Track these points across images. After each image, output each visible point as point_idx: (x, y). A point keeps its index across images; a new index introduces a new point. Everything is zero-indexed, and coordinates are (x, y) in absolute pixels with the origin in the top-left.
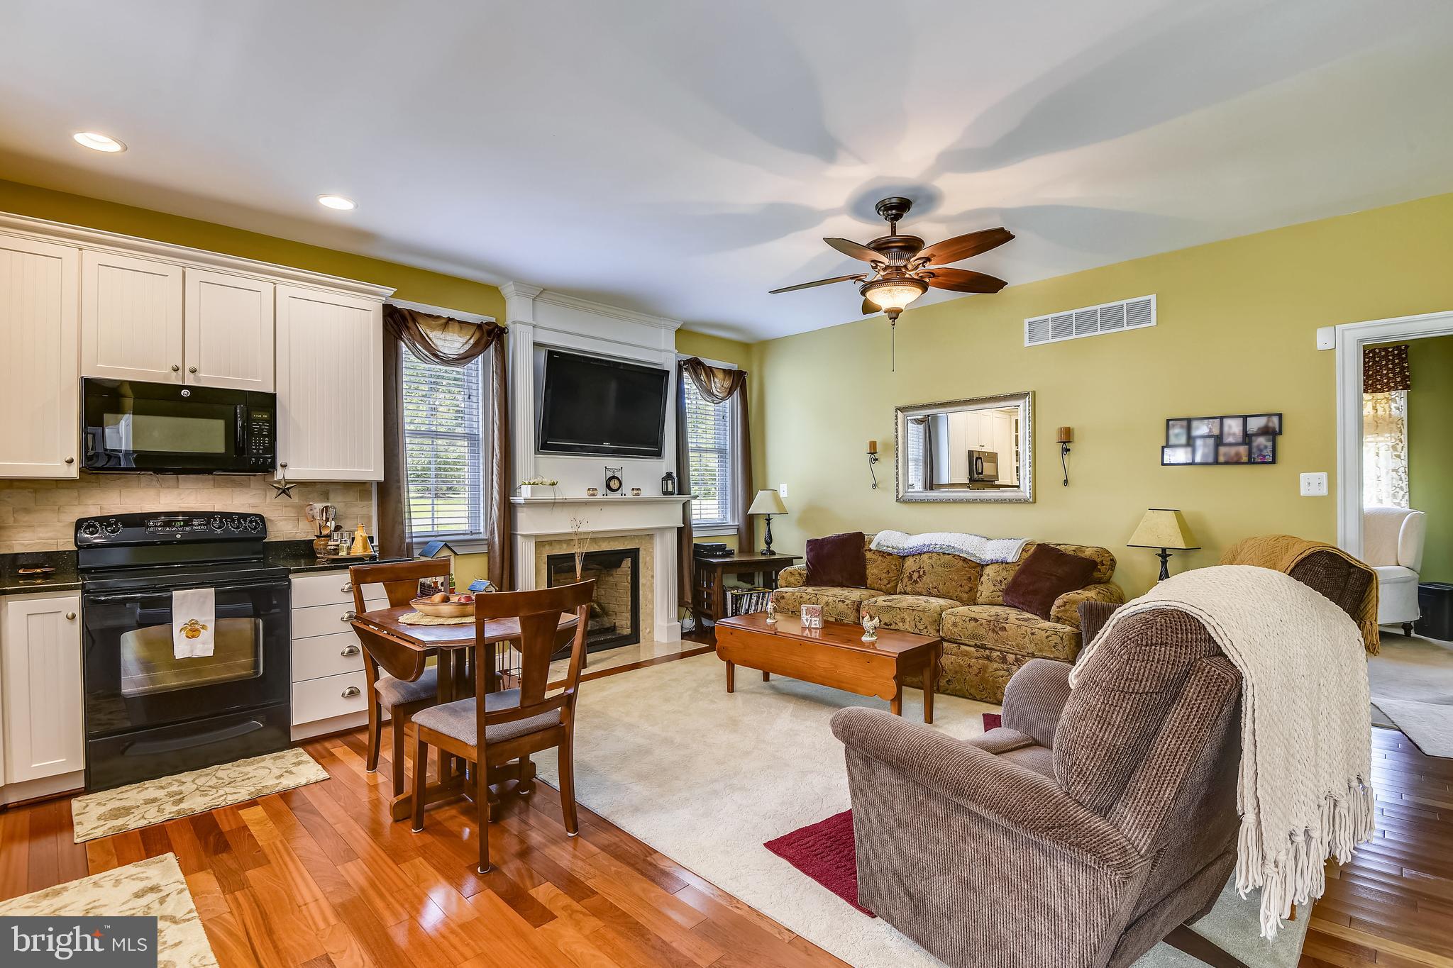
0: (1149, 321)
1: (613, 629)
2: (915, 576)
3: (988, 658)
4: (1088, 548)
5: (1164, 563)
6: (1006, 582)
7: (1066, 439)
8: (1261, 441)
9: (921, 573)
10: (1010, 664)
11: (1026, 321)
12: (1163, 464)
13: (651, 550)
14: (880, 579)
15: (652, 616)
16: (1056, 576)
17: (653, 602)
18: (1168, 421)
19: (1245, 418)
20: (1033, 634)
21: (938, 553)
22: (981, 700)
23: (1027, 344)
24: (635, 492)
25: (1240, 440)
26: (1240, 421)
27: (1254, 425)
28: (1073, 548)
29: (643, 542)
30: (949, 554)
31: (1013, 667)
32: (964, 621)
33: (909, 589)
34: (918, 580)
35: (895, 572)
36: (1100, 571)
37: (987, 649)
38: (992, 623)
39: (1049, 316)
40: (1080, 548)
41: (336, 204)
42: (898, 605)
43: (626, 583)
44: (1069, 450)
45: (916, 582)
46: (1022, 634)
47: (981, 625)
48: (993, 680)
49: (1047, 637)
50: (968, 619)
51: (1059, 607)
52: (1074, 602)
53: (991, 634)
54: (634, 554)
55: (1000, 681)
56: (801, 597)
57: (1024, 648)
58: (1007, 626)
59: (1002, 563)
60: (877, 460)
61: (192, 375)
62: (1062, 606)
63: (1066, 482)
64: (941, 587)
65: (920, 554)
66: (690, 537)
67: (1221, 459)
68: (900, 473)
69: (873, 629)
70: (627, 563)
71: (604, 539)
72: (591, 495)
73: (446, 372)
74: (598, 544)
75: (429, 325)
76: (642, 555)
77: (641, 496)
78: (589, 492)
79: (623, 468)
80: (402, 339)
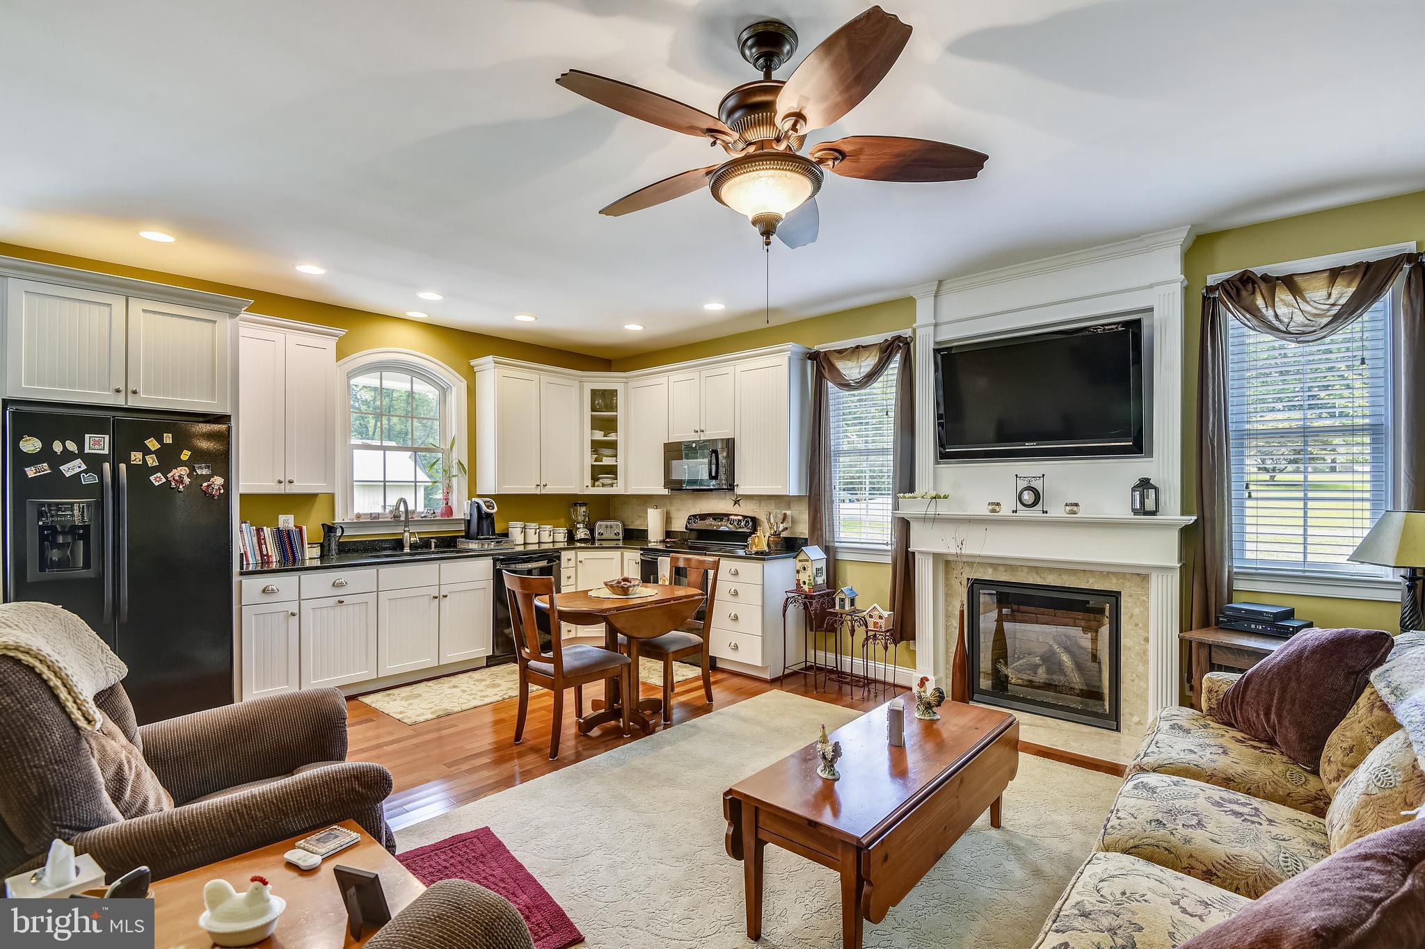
13: (1144, 598)
15: (1143, 697)
24: (1069, 508)
29: (1128, 584)
41: (715, 307)
54: (1112, 600)
61: (703, 434)
71: (1051, 570)
72: (993, 511)
73: (854, 395)
74: (1042, 575)
75: (842, 358)
76: (1125, 602)
77: (1082, 514)
78: (990, 507)
79: (1043, 475)
80: (825, 377)
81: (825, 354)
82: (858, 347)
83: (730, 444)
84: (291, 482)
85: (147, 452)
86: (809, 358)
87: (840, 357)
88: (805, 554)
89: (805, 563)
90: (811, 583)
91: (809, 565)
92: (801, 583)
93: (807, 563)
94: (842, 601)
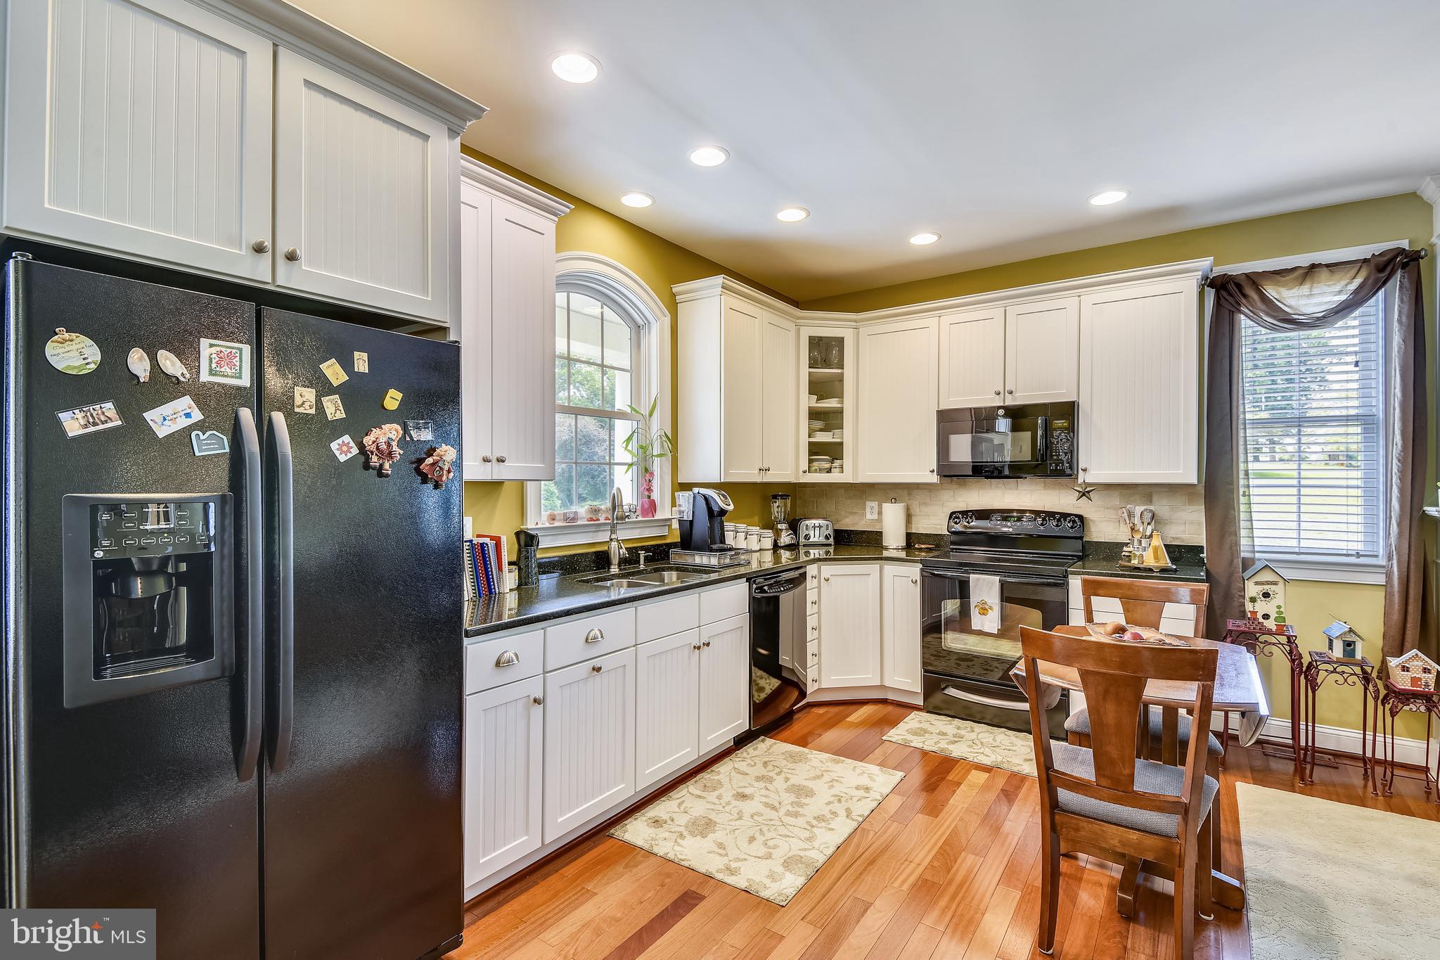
61: (1010, 396)
75: (1278, 284)
80: (1240, 312)
81: (1248, 276)
82: (1313, 267)
83: (1068, 411)
84: (501, 460)
85: (324, 387)
86: (1211, 285)
87: (1279, 281)
88: (1274, 573)
89: (1269, 586)
90: (1280, 618)
91: (1279, 589)
92: (1259, 616)
93: (1273, 587)
94: (1349, 645)
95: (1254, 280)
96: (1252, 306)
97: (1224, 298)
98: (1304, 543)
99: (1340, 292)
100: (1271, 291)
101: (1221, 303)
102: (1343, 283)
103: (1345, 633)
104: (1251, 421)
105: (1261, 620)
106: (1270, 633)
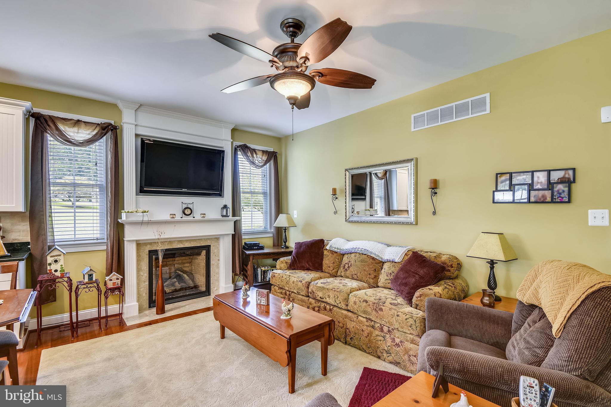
0: (485, 110)
1: (196, 287)
2: (347, 266)
3: (373, 327)
4: (444, 255)
5: (492, 268)
6: (393, 274)
7: (435, 186)
8: (560, 187)
9: (350, 265)
10: (385, 333)
11: (413, 116)
12: (494, 202)
13: (218, 246)
14: (329, 267)
15: (218, 280)
16: (419, 275)
17: (219, 274)
18: (497, 174)
19: (549, 171)
20: (398, 316)
21: (359, 254)
22: (369, 353)
23: (413, 130)
24: (202, 216)
25: (546, 187)
26: (545, 173)
27: (556, 176)
28: (435, 255)
29: (213, 242)
30: (365, 255)
31: (387, 335)
32: (360, 301)
33: (343, 274)
34: (348, 269)
35: (338, 263)
36: (449, 271)
37: (372, 321)
38: (375, 305)
39: (425, 112)
40: (439, 255)
42: (328, 287)
43: (203, 264)
44: (436, 193)
45: (346, 270)
46: (392, 315)
47: (369, 305)
48: (375, 342)
49: (406, 319)
50: (362, 300)
51: (417, 298)
52: (426, 295)
53: (374, 312)
54: (208, 248)
55: (379, 343)
56: (282, 277)
57: (392, 325)
58: (383, 308)
59: (393, 262)
60: (337, 198)
62: (419, 297)
63: (434, 213)
64: (358, 274)
65: (351, 253)
66: (240, 239)
67: (532, 199)
68: (347, 206)
69: (287, 312)
70: (204, 253)
71: (187, 241)
72: (173, 218)
73: (81, 150)
74: (183, 243)
75: (63, 124)
76: (212, 248)
77: (207, 218)
78: (172, 216)
79: (193, 203)
80: (47, 132)
81: (50, 117)
82: (79, 121)
86: (32, 116)
87: (64, 123)
88: (59, 251)
89: (57, 257)
90: (62, 270)
91: (61, 258)
92: (53, 271)
93: (59, 257)
94: (90, 276)
95: (53, 119)
96: (52, 131)
97: (39, 124)
98: (77, 236)
99: (89, 134)
100: (61, 127)
101: (37, 126)
102: (90, 131)
103: (89, 271)
104: (53, 183)
105: (54, 273)
106: (58, 277)
